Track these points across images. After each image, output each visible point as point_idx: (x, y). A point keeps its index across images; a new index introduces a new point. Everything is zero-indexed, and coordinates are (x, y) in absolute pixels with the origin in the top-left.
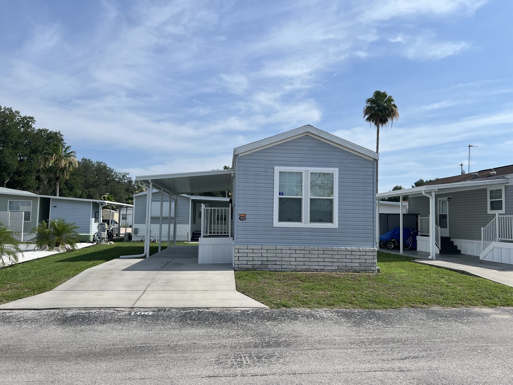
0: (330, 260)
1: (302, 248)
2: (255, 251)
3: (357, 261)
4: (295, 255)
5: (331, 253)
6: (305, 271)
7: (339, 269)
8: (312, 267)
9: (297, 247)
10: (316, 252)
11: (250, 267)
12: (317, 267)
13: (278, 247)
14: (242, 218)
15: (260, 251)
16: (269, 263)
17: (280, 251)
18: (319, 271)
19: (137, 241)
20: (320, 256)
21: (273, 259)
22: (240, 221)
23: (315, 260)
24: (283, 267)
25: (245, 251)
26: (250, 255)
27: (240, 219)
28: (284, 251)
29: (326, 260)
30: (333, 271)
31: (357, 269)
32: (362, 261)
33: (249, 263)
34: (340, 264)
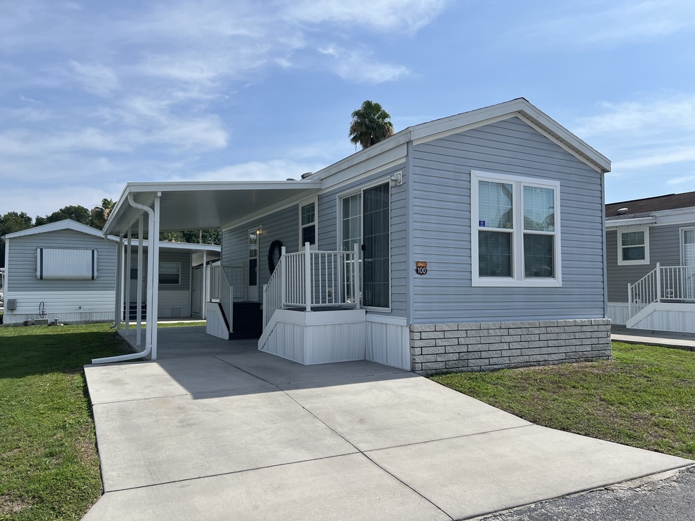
0: (556, 343)
1: (518, 324)
2: (448, 335)
3: (588, 342)
4: (508, 339)
5: (556, 330)
6: (522, 367)
7: (568, 359)
8: (531, 359)
9: (510, 324)
10: (537, 331)
11: (441, 365)
12: (539, 358)
13: (484, 325)
14: (421, 269)
15: (456, 334)
16: (470, 356)
17: (485, 332)
18: (542, 363)
19: (15, 325)
20: (543, 337)
21: (476, 348)
22: (419, 276)
23: (536, 344)
24: (492, 361)
25: (432, 335)
26: (440, 342)
27: (417, 271)
28: (492, 332)
29: (550, 343)
30: (561, 362)
31: (589, 354)
32: (595, 341)
33: (439, 359)
34: (568, 349)
